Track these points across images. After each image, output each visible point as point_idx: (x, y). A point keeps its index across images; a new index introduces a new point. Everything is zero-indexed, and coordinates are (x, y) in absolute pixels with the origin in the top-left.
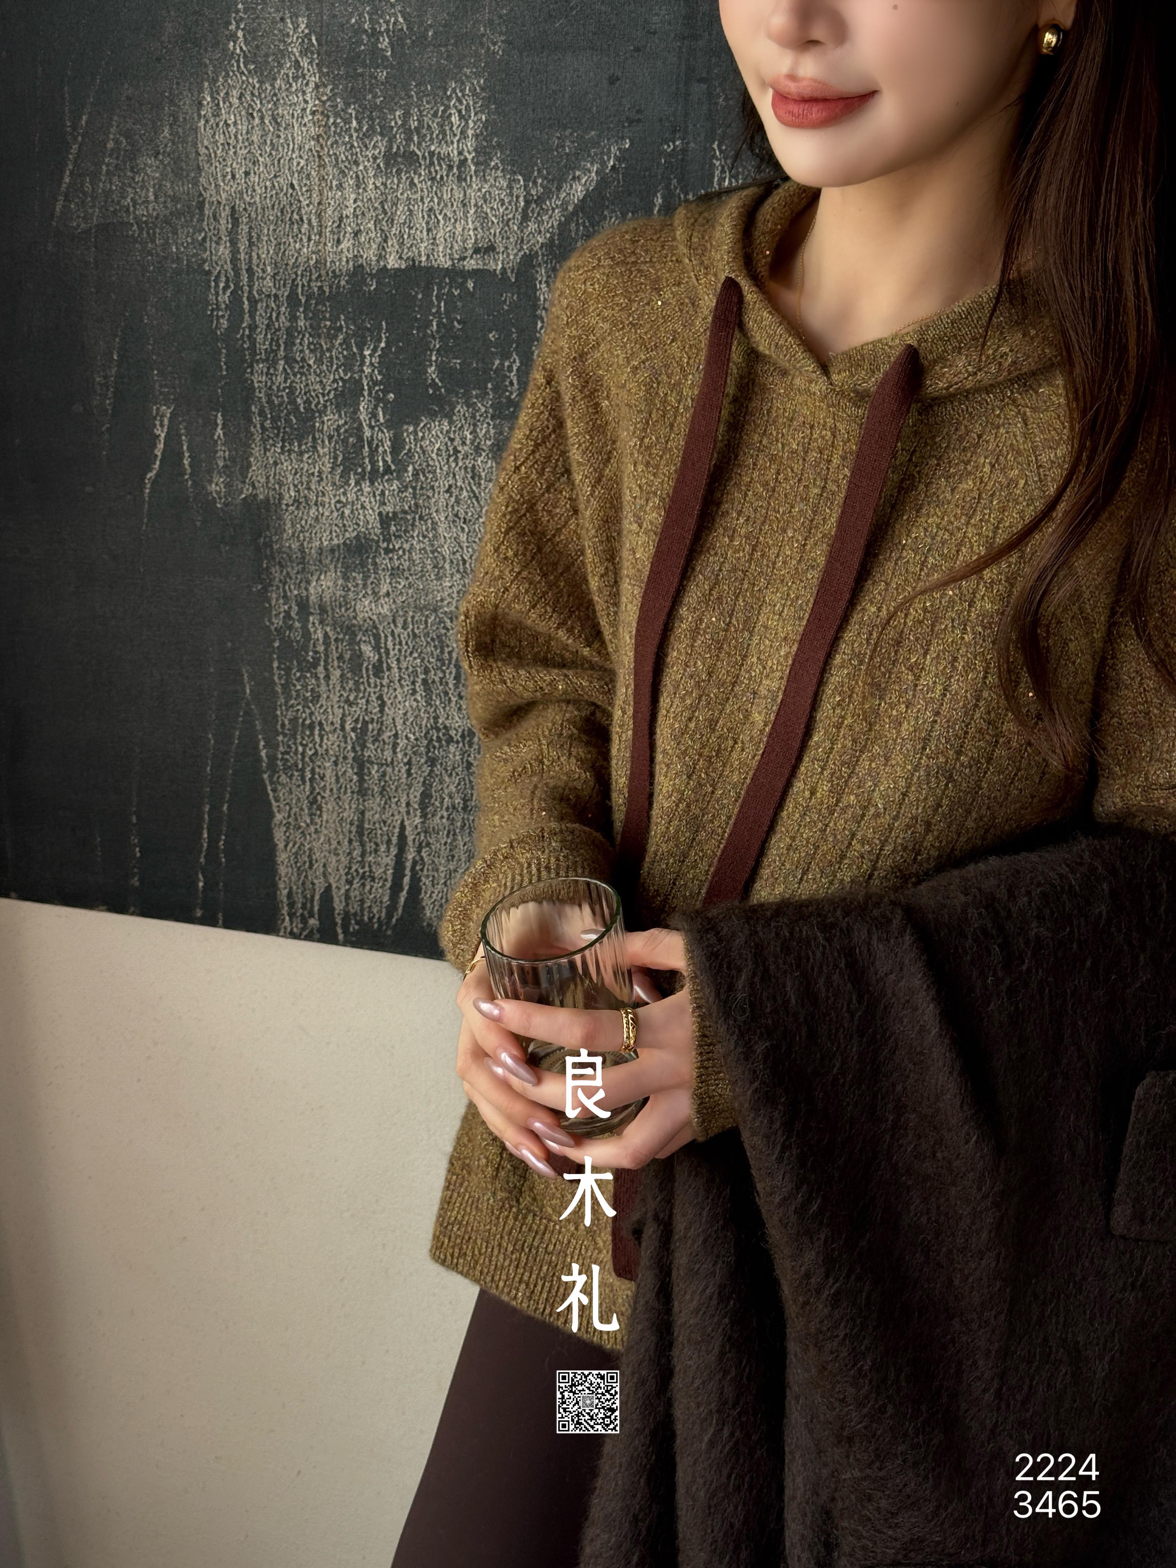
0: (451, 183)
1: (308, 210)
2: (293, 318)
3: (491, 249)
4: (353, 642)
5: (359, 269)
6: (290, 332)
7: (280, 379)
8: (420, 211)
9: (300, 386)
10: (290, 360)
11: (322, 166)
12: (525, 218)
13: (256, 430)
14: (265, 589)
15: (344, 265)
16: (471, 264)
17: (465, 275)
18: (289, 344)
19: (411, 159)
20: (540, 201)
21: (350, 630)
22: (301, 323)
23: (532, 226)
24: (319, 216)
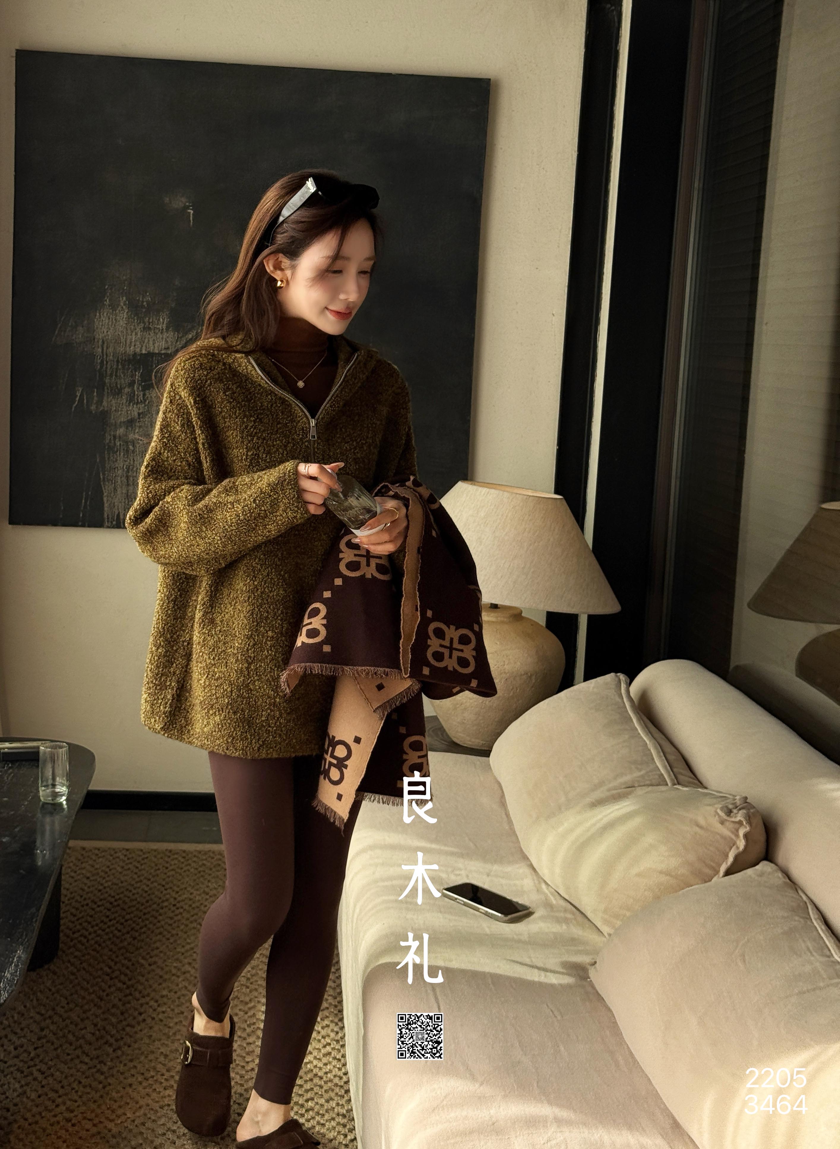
0: (159, 334)
1: (123, 340)
2: (118, 365)
3: (168, 348)
4: (127, 445)
5: (135, 354)
6: (117, 369)
7: (113, 380)
8: (151, 340)
9: (119, 382)
10: (116, 376)
11: (127, 330)
12: (177, 341)
13: (106, 393)
14: (105, 433)
15: (131, 353)
16: (163, 352)
17: (162, 354)
18: (116, 372)
19: (150, 329)
20: (181, 337)
21: (127, 442)
22: (120, 367)
23: (178, 343)
24: (126, 341)
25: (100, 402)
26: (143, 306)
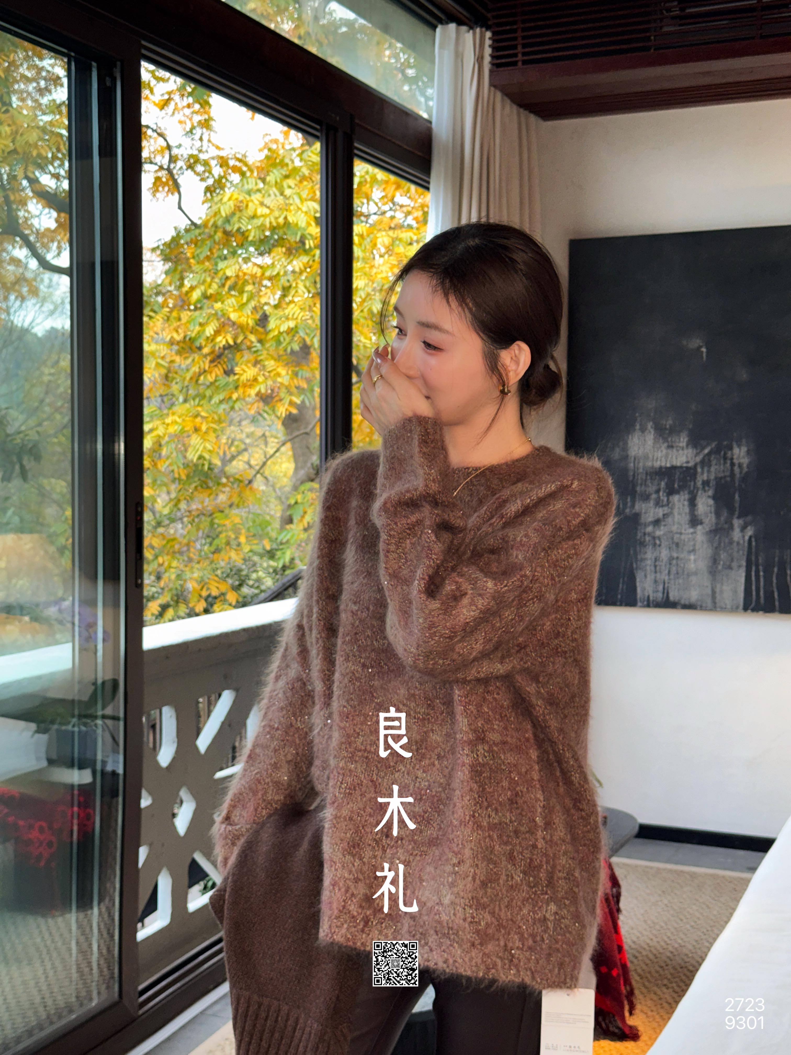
25: (633, 506)
26: (666, 429)
